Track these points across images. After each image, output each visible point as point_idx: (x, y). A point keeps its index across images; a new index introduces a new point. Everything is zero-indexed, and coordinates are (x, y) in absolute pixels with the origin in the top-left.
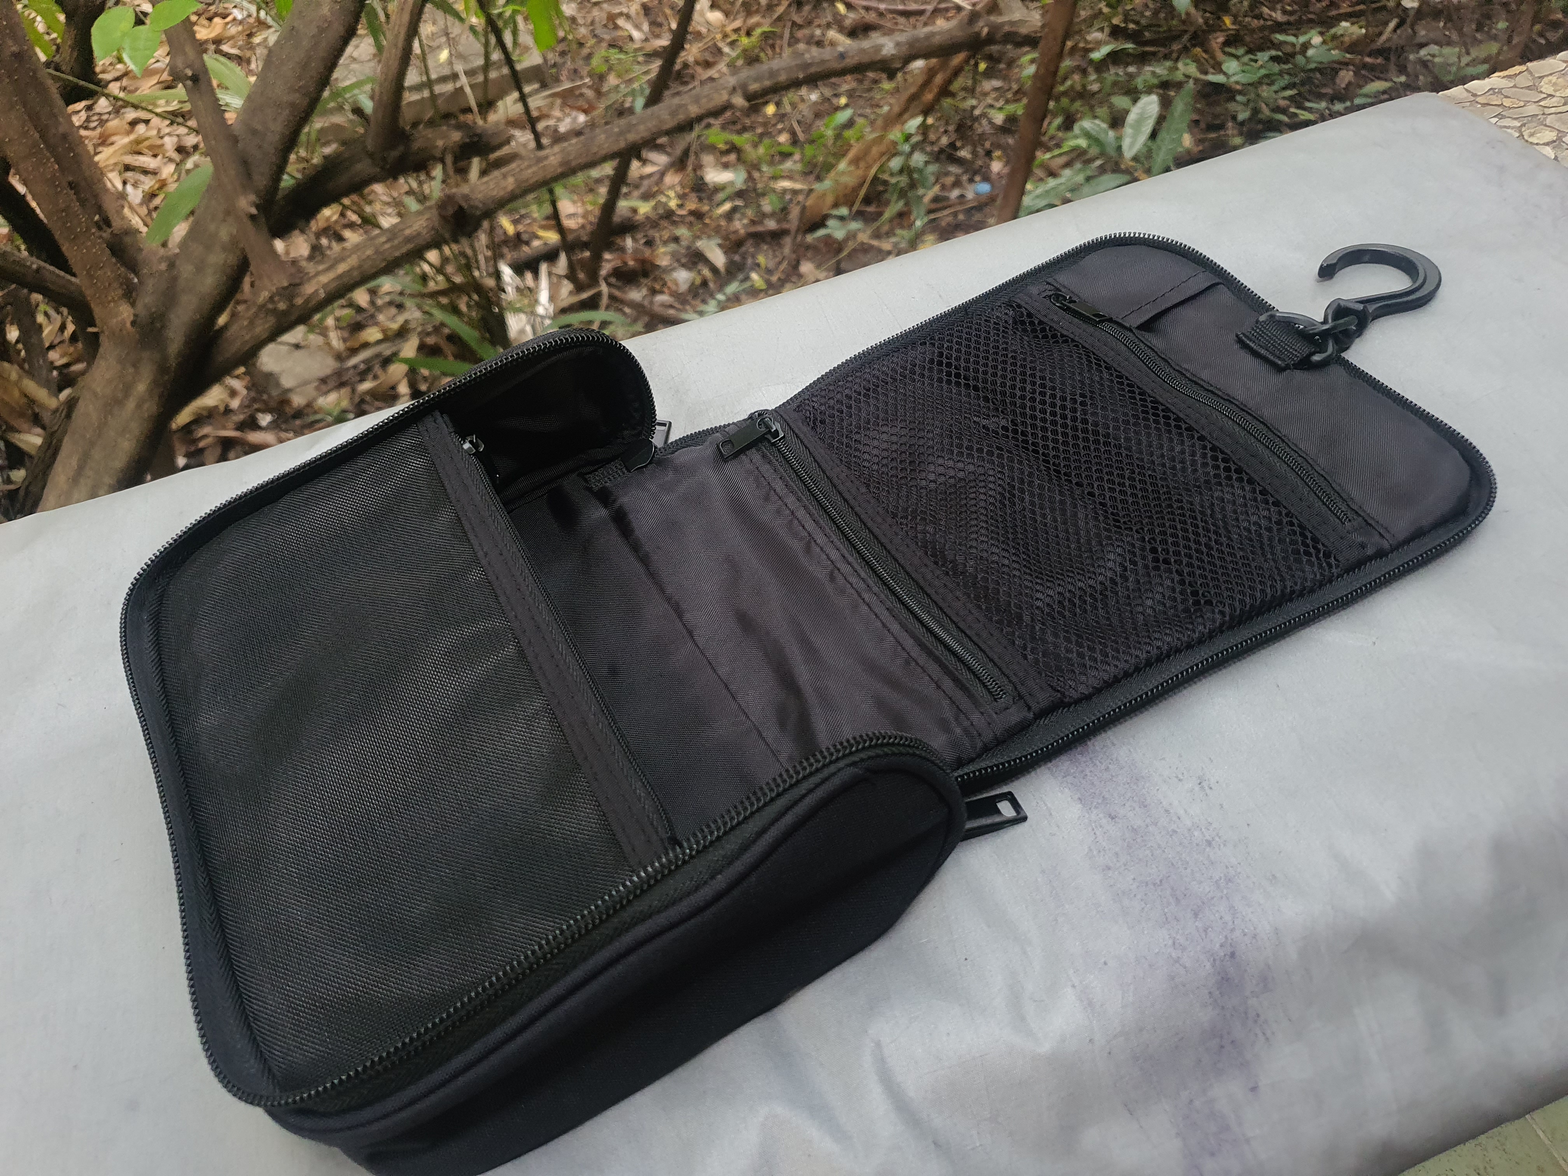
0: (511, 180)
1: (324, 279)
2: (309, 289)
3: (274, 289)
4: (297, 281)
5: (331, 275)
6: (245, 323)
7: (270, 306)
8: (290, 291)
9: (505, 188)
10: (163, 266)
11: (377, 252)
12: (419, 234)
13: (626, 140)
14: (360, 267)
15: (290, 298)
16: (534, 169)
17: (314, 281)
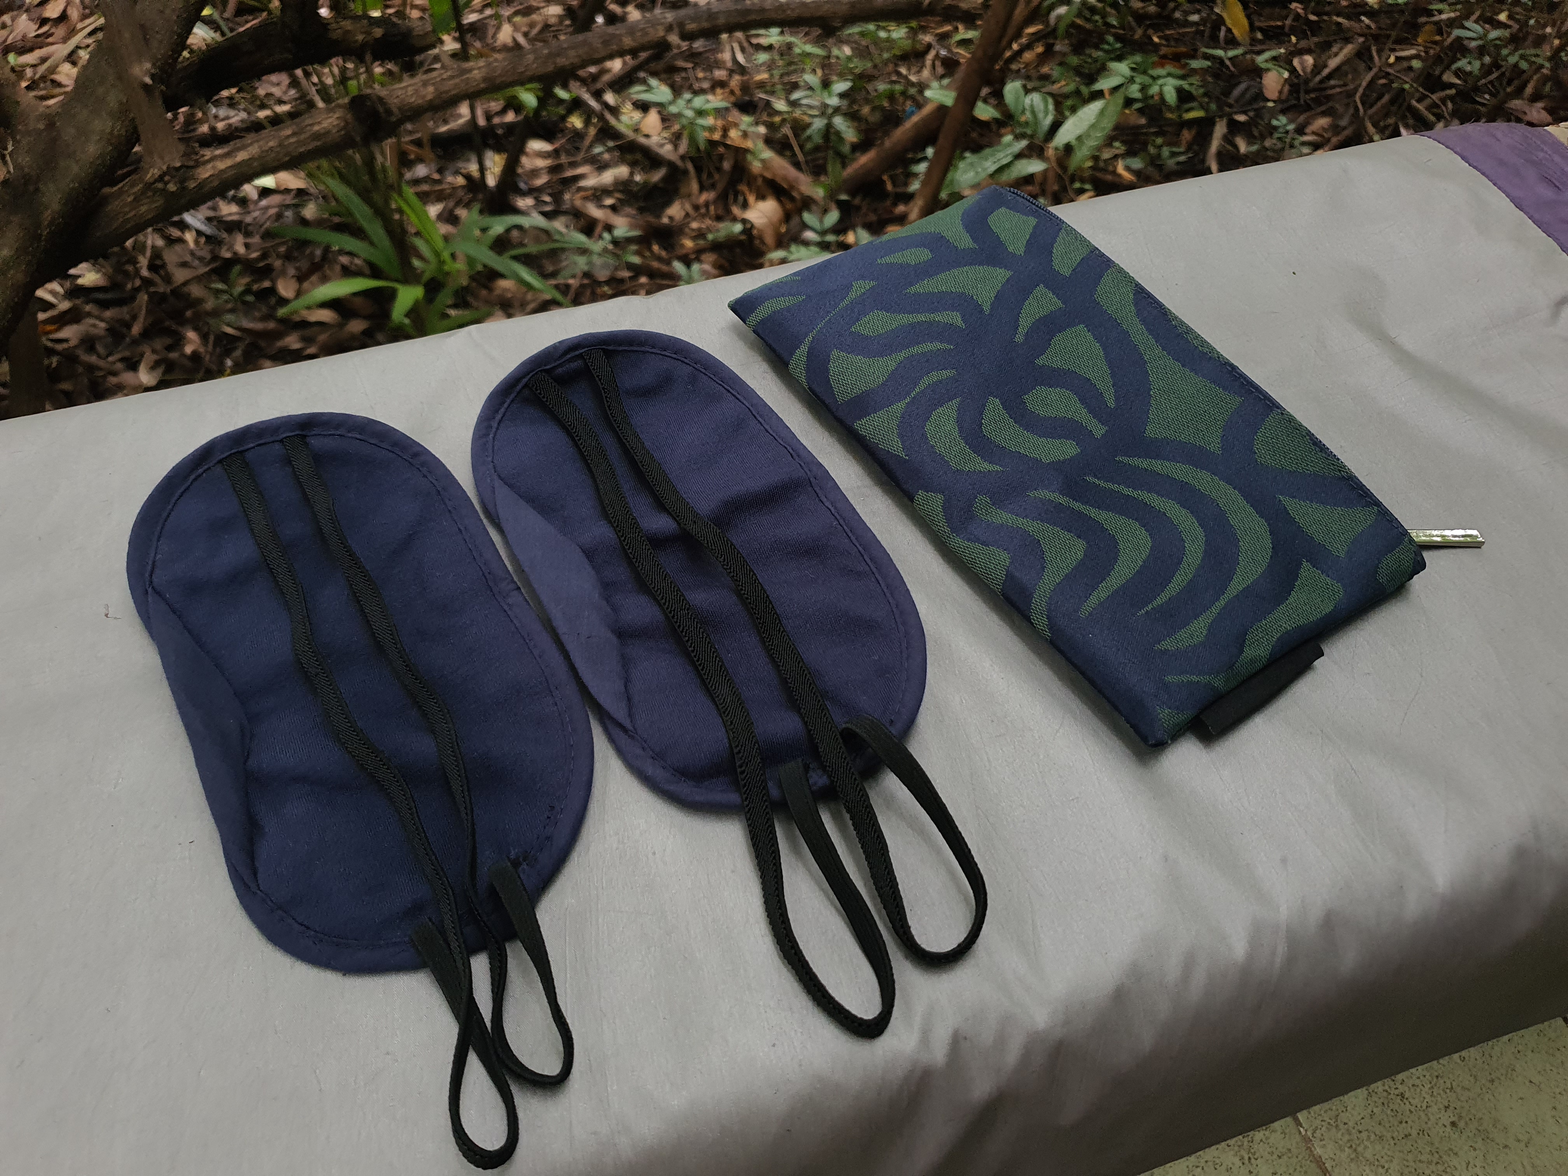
0: (431, 89)
1: (221, 165)
2: (205, 173)
3: (165, 168)
4: (191, 163)
5: (229, 162)
6: (129, 200)
7: (160, 185)
8: (183, 173)
9: (424, 97)
10: (41, 126)
11: (280, 145)
12: (327, 132)
13: (555, 63)
14: (261, 157)
15: (183, 181)
16: (457, 80)
17: (209, 166)
